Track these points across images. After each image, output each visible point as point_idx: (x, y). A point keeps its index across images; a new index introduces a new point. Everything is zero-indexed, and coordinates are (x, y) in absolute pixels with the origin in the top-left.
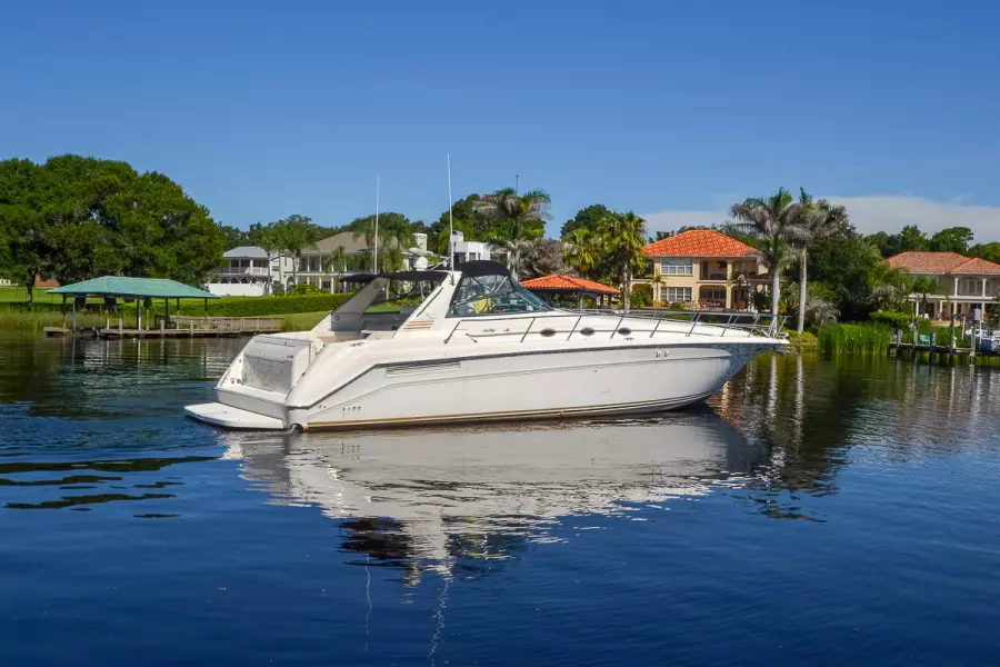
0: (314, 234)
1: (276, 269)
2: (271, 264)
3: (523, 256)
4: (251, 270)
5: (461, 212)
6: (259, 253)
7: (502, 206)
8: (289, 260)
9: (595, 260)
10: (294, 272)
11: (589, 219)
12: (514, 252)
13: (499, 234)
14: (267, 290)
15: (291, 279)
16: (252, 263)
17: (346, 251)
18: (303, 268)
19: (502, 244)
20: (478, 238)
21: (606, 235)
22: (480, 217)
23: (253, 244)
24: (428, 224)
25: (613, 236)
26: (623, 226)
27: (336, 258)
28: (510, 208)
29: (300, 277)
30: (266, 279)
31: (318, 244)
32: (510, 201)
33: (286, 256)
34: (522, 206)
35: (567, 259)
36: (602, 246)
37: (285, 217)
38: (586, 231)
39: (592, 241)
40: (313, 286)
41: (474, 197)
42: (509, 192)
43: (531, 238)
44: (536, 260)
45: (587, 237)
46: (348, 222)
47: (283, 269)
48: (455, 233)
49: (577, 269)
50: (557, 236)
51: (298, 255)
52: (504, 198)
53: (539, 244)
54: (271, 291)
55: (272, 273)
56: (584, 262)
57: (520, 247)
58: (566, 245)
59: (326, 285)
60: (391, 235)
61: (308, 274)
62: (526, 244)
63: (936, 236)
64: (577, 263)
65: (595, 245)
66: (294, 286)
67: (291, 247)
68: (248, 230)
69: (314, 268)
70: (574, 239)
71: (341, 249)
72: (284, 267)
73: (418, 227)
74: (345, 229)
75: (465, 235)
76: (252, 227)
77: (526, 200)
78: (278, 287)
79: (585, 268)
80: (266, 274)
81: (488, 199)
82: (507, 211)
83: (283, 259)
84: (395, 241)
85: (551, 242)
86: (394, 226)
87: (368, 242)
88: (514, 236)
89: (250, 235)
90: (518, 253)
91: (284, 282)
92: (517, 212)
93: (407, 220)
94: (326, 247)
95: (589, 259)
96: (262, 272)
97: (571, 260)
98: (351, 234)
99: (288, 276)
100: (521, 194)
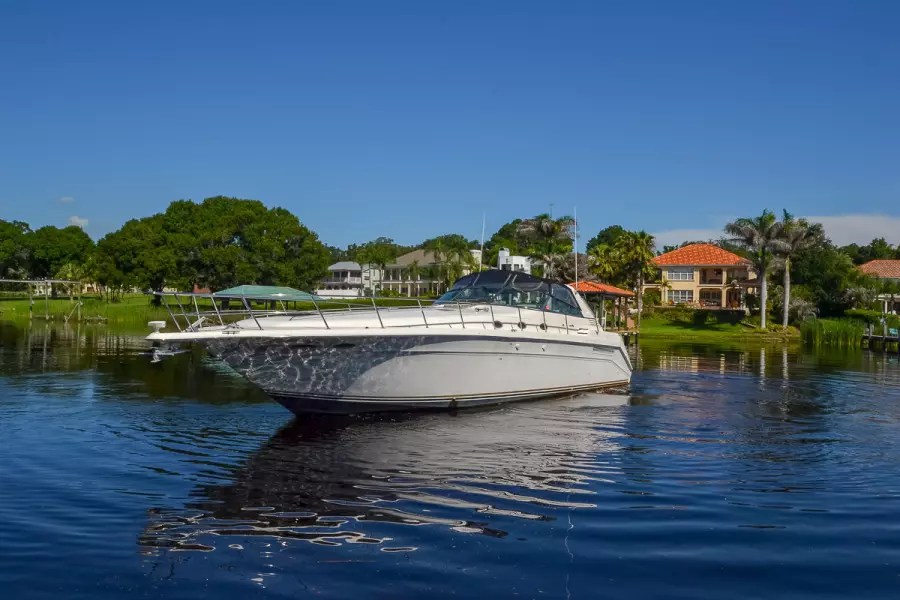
0: (395, 252)
1: (367, 279)
2: (364, 275)
3: (556, 266)
4: (349, 280)
5: (508, 236)
6: (355, 266)
7: (539, 228)
8: (377, 271)
9: (613, 269)
10: (380, 281)
11: (609, 236)
12: (549, 264)
13: (538, 250)
14: (360, 295)
15: (378, 286)
16: (349, 274)
17: (419, 265)
18: (387, 277)
19: (540, 258)
20: (521, 253)
21: (623, 250)
22: (522, 237)
23: (350, 260)
24: (482, 243)
25: (629, 250)
26: (637, 242)
27: (411, 270)
28: (545, 230)
29: (385, 284)
30: (359, 286)
31: (398, 259)
32: (545, 224)
33: (375, 268)
34: (556, 227)
35: (591, 269)
36: (620, 258)
37: (373, 238)
38: (606, 247)
39: (611, 254)
40: (395, 290)
41: (518, 221)
42: (545, 217)
43: (563, 252)
44: (567, 269)
45: (607, 251)
46: (421, 242)
47: (373, 278)
48: (502, 249)
49: (600, 276)
50: (583, 251)
51: (383, 267)
52: (541, 222)
53: (569, 257)
54: (363, 295)
55: (364, 282)
56: (604, 271)
57: (554, 260)
58: (591, 258)
59: (405, 290)
60: (453, 252)
61: (391, 282)
62: (559, 257)
64: (600, 271)
65: (614, 258)
66: (380, 291)
67: (379, 261)
68: (347, 249)
69: (395, 278)
70: (597, 253)
71: (416, 262)
72: (373, 276)
73: (475, 245)
74: (419, 248)
75: (510, 251)
76: (349, 247)
77: (558, 223)
78: (368, 292)
79: (605, 276)
80: (359, 282)
81: (527, 223)
82: (542, 231)
83: (372, 270)
84: (457, 255)
85: (579, 255)
86: (455, 244)
87: (435, 256)
88: (549, 251)
89: (347, 253)
90: (552, 265)
91: (373, 288)
92: (551, 232)
93: (466, 240)
94: (403, 262)
95: (609, 268)
96: (357, 281)
97: (595, 270)
98: (423, 251)
99: (376, 284)
100: (554, 218)
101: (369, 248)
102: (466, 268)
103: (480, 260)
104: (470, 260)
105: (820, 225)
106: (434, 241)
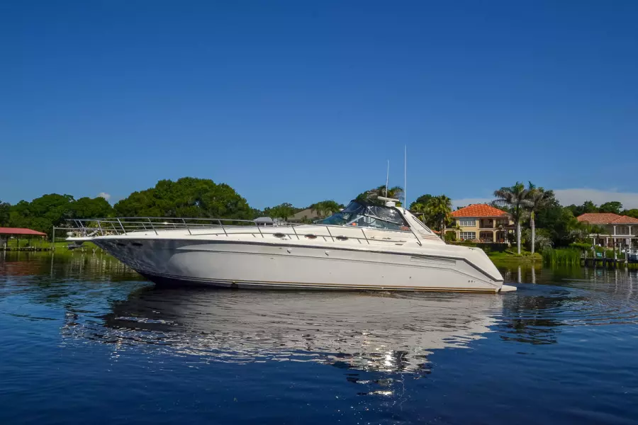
0: (293, 211)
2: (274, 225)
6: (269, 219)
7: (380, 194)
8: (282, 223)
9: (427, 219)
11: (423, 200)
16: (265, 224)
17: (308, 218)
21: (432, 207)
23: (266, 216)
25: (435, 207)
26: (440, 202)
27: (303, 221)
31: (295, 215)
32: (384, 191)
33: (281, 220)
36: (430, 212)
37: (279, 204)
38: (422, 205)
39: (425, 210)
41: (367, 192)
42: (384, 187)
45: (422, 208)
46: (309, 206)
51: (286, 220)
52: (381, 191)
60: (329, 210)
63: (602, 206)
65: (427, 212)
67: (283, 217)
71: (306, 217)
73: (341, 206)
74: (307, 208)
76: (265, 209)
77: (392, 192)
81: (373, 191)
84: (331, 212)
86: (330, 206)
87: (318, 213)
89: (264, 212)
93: (336, 204)
94: (298, 217)
95: (423, 218)
98: (310, 210)
100: (390, 188)
101: (277, 209)
106: (318, 204)
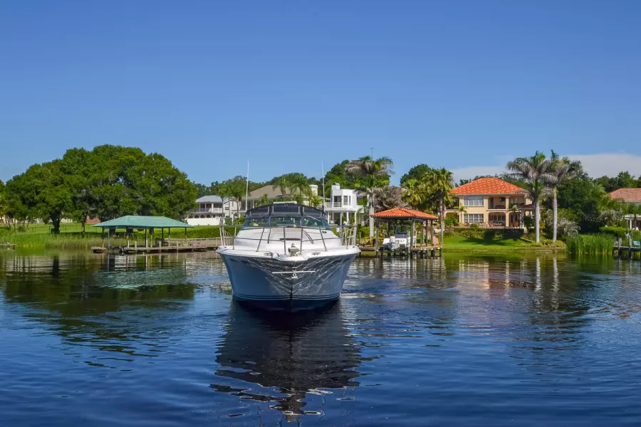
1: (227, 209)
2: (224, 206)
3: (377, 197)
4: (212, 210)
5: (339, 174)
6: (217, 199)
7: (363, 167)
8: (235, 203)
9: (422, 198)
10: (238, 210)
11: (417, 173)
12: (371, 195)
13: (362, 184)
14: (221, 221)
15: (236, 215)
16: (212, 205)
17: (269, 197)
18: (243, 207)
19: (364, 190)
20: (349, 186)
21: (429, 183)
22: (350, 174)
23: (214, 194)
24: (318, 179)
25: (433, 183)
26: (439, 177)
27: (263, 201)
28: (368, 168)
29: (241, 213)
30: (220, 215)
31: (251, 192)
32: (368, 164)
33: (233, 201)
34: (376, 166)
35: (405, 198)
36: (426, 190)
37: (232, 177)
38: (416, 181)
39: (420, 186)
41: (347, 162)
42: (367, 158)
43: (381, 186)
44: (385, 199)
45: (416, 184)
46: (270, 179)
47: (231, 208)
48: (334, 184)
49: (411, 204)
51: (240, 200)
52: (364, 163)
53: (386, 190)
54: (224, 222)
55: (225, 211)
56: (414, 200)
57: (375, 192)
58: (404, 190)
60: (295, 187)
62: (379, 189)
63: (640, 179)
64: (411, 200)
65: (422, 189)
66: (238, 219)
67: (236, 195)
68: (210, 186)
70: (408, 186)
71: (266, 195)
72: (232, 207)
73: (312, 181)
74: (268, 183)
75: (341, 185)
76: (212, 184)
77: (378, 163)
78: (228, 219)
79: (415, 204)
80: (221, 212)
81: (354, 163)
82: (366, 170)
83: (231, 202)
84: (298, 189)
85: (394, 188)
86: (297, 180)
87: (282, 191)
88: (371, 185)
89: (211, 188)
90: (374, 196)
91: (232, 216)
92: (372, 170)
93: (305, 178)
94: (257, 195)
95: (417, 198)
96: (219, 211)
97: (407, 199)
98: (272, 186)
99: (234, 213)
100: (375, 159)
101: (228, 184)
102: (306, 199)
103: (316, 192)
104: (309, 193)
105: (579, 162)
106: (281, 178)
